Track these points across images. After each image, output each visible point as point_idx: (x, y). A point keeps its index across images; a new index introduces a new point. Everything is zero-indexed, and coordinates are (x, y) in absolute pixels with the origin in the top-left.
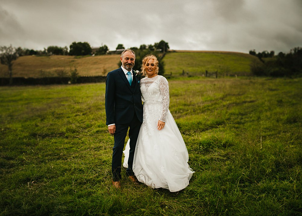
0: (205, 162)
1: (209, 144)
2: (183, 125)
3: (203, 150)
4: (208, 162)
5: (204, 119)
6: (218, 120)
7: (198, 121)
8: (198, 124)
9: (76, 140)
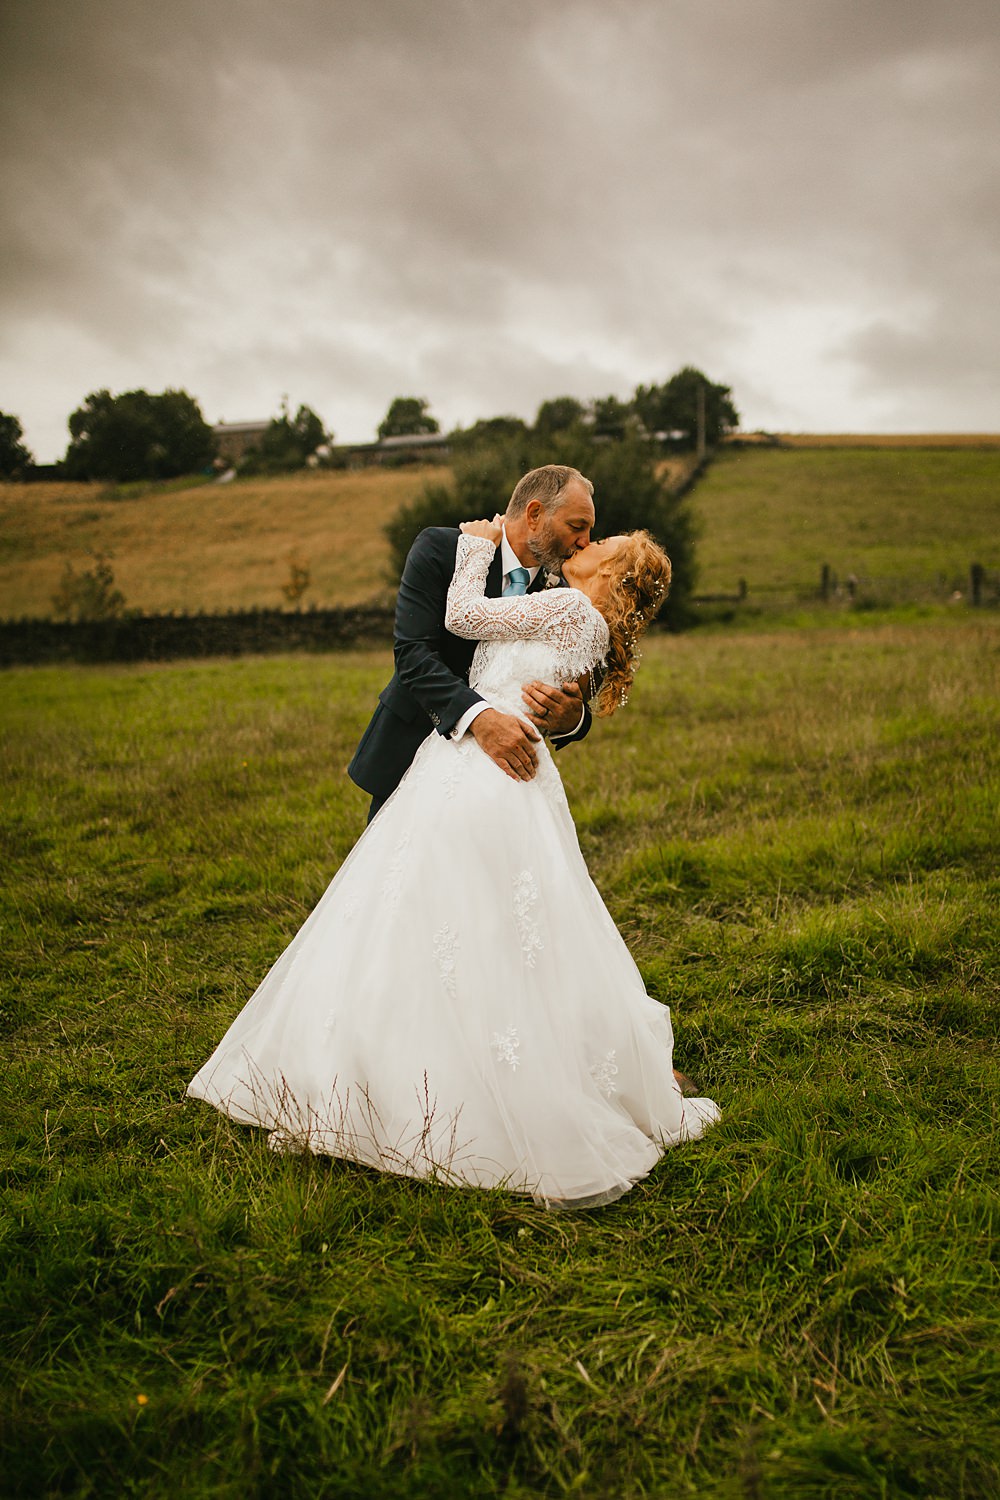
0: (785, 1044)
1: (832, 957)
2: (719, 871)
3: (797, 985)
4: (802, 1041)
5: (855, 838)
6: (933, 838)
7: (812, 847)
8: (811, 862)
9: (77, 961)
